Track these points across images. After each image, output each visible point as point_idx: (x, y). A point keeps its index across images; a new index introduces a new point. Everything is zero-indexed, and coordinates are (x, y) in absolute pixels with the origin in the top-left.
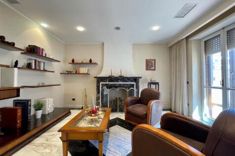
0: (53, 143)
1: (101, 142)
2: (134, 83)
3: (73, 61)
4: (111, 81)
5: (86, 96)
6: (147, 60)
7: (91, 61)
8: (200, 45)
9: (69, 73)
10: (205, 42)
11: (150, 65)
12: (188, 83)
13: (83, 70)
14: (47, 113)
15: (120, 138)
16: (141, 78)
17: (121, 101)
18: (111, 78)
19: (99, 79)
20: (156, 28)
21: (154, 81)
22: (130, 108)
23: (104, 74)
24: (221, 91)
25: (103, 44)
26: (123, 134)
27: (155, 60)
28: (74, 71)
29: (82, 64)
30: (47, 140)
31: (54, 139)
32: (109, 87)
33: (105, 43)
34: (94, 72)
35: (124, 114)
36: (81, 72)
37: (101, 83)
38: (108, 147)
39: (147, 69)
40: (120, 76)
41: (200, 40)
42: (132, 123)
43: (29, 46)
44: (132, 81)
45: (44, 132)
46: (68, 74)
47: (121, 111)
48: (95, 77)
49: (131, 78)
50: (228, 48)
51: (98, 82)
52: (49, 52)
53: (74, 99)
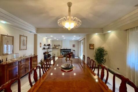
3: (55, 45)
4: (64, 50)
7: (59, 45)
9: (54, 48)
11: (74, 46)
13: (57, 47)
16: (71, 49)
18: (64, 49)
21: (74, 50)
23: (62, 48)
25: (62, 41)
28: (55, 47)
29: (57, 46)
32: (63, 51)
34: (60, 48)
40: (66, 49)
44: (69, 50)
51: (61, 50)
52: (51, 45)
53: (55, 55)
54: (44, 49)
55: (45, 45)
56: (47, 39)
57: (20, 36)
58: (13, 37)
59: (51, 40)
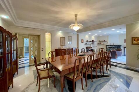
2: (119, 47)
3: (100, 41)
13: (102, 43)
19: (107, 46)
29: (102, 42)
32: (110, 48)
40: (113, 45)
46: (98, 44)
54: (86, 44)
55: (87, 41)
56: (90, 36)
57: (68, 36)
58: (65, 38)
59: (95, 37)
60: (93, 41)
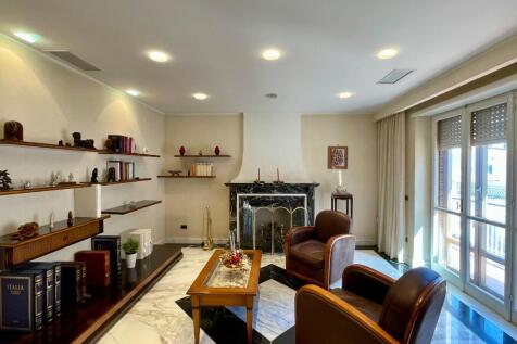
0: (168, 311)
1: (250, 309)
2: (305, 195)
3: (182, 151)
4: (258, 192)
5: (210, 221)
6: (330, 148)
7: (217, 151)
8: (431, 127)
9: (175, 175)
10: (439, 123)
11: (336, 158)
12: (407, 198)
13: (202, 170)
14: (142, 258)
15: (277, 302)
16: (317, 185)
17: (278, 229)
18: (258, 187)
19: (235, 188)
20: (345, 95)
21: (343, 193)
22: (296, 249)
23: (241, 179)
24: (458, 219)
26: (282, 296)
27: (346, 148)
28: (184, 169)
29: (201, 157)
30: (155, 306)
31: (167, 304)
32: (255, 203)
33: (245, 114)
34: (224, 173)
35: (284, 258)
36: (198, 174)
37: (238, 196)
38: (259, 317)
39: (330, 167)
40: (276, 183)
41: (431, 118)
42: (299, 275)
43: (110, 137)
44: (300, 192)
45: (146, 292)
46: (173, 176)
47: (279, 250)
48: (227, 185)
49: (297, 185)
50: (473, 142)
51: (233, 194)
53: (184, 227)
59: (139, 103)
60: (116, 144)
